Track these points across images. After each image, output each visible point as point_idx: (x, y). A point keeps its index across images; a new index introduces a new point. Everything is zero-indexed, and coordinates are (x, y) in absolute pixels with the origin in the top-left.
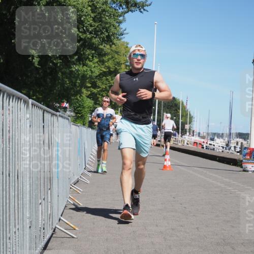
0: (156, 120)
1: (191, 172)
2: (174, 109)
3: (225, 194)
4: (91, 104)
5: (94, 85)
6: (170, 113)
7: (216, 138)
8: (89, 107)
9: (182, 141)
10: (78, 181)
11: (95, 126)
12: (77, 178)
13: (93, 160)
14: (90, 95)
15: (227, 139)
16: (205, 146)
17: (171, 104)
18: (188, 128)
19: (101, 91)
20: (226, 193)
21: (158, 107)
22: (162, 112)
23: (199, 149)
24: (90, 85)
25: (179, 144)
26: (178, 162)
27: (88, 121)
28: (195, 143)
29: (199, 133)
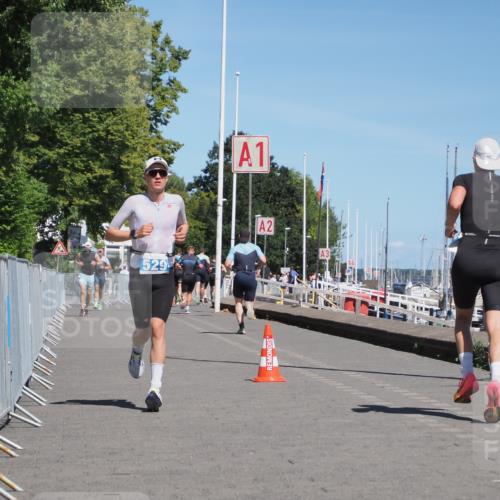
0: (233, 237)
1: (339, 386)
2: (284, 203)
3: (441, 448)
4: (40, 194)
5: (49, 139)
6: (275, 215)
7: (410, 285)
8: (34, 203)
9: (310, 296)
10: (8, 421)
11: (53, 257)
12: (5, 412)
13: (52, 357)
14: (36, 167)
15: (441, 286)
16: (377, 309)
17: (276, 189)
18: (328, 259)
19: (68, 154)
20: (443, 443)
21: (238, 198)
22: (250, 214)
23: (360, 319)
24: (36, 138)
25: (303, 305)
26: (301, 357)
27: (32, 244)
28: (348, 300)
29: (361, 273)
